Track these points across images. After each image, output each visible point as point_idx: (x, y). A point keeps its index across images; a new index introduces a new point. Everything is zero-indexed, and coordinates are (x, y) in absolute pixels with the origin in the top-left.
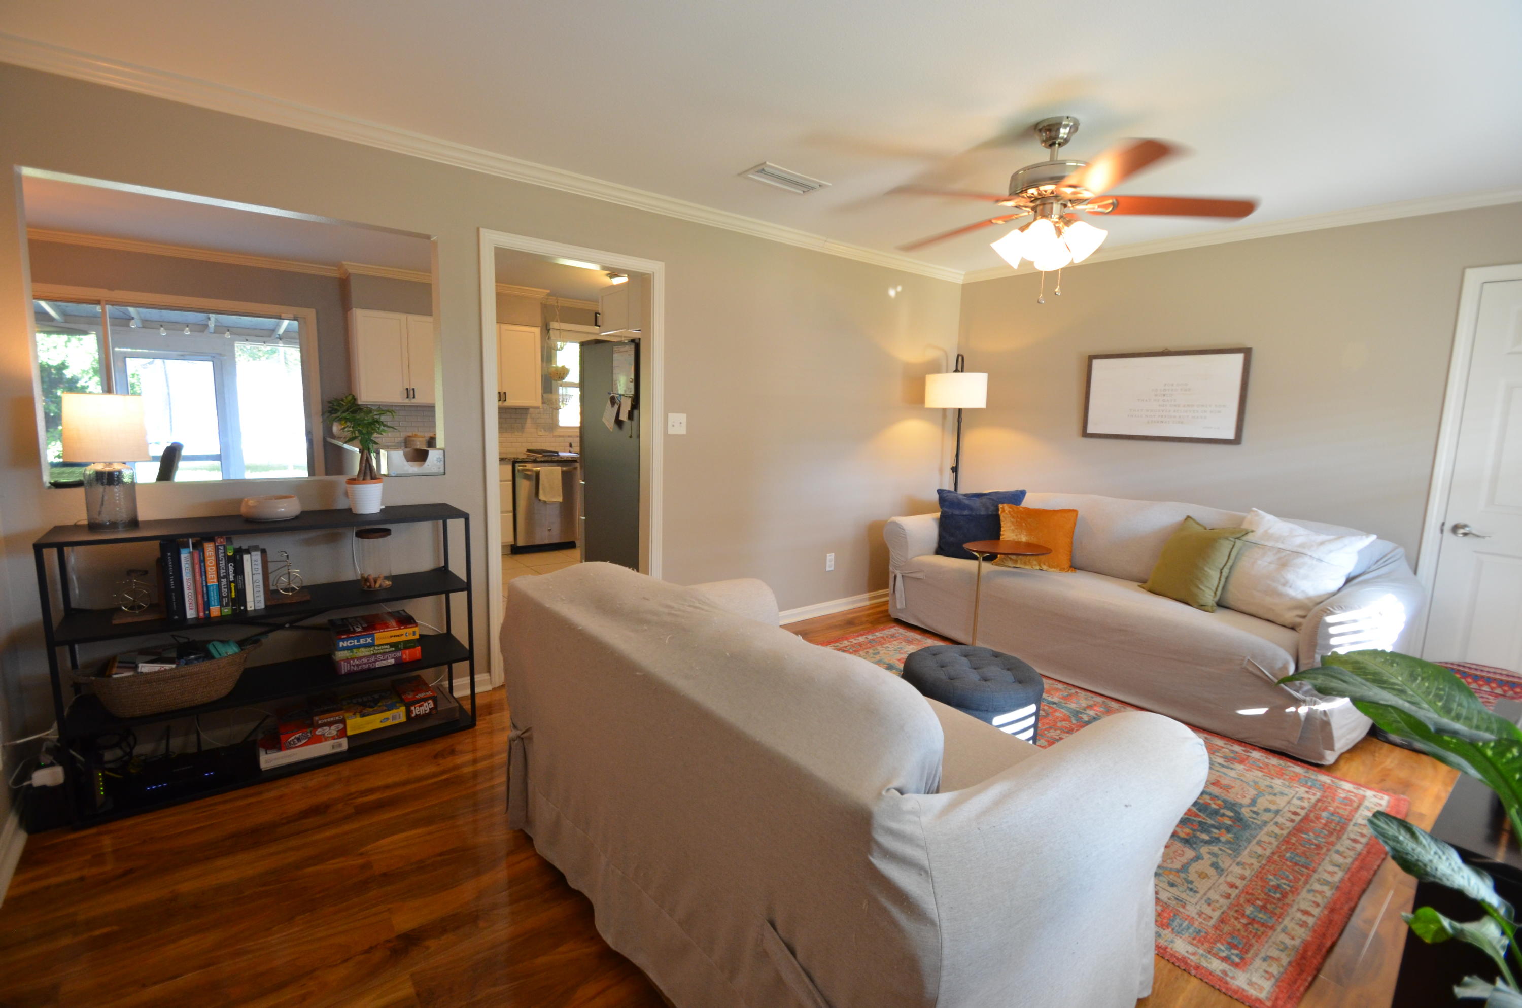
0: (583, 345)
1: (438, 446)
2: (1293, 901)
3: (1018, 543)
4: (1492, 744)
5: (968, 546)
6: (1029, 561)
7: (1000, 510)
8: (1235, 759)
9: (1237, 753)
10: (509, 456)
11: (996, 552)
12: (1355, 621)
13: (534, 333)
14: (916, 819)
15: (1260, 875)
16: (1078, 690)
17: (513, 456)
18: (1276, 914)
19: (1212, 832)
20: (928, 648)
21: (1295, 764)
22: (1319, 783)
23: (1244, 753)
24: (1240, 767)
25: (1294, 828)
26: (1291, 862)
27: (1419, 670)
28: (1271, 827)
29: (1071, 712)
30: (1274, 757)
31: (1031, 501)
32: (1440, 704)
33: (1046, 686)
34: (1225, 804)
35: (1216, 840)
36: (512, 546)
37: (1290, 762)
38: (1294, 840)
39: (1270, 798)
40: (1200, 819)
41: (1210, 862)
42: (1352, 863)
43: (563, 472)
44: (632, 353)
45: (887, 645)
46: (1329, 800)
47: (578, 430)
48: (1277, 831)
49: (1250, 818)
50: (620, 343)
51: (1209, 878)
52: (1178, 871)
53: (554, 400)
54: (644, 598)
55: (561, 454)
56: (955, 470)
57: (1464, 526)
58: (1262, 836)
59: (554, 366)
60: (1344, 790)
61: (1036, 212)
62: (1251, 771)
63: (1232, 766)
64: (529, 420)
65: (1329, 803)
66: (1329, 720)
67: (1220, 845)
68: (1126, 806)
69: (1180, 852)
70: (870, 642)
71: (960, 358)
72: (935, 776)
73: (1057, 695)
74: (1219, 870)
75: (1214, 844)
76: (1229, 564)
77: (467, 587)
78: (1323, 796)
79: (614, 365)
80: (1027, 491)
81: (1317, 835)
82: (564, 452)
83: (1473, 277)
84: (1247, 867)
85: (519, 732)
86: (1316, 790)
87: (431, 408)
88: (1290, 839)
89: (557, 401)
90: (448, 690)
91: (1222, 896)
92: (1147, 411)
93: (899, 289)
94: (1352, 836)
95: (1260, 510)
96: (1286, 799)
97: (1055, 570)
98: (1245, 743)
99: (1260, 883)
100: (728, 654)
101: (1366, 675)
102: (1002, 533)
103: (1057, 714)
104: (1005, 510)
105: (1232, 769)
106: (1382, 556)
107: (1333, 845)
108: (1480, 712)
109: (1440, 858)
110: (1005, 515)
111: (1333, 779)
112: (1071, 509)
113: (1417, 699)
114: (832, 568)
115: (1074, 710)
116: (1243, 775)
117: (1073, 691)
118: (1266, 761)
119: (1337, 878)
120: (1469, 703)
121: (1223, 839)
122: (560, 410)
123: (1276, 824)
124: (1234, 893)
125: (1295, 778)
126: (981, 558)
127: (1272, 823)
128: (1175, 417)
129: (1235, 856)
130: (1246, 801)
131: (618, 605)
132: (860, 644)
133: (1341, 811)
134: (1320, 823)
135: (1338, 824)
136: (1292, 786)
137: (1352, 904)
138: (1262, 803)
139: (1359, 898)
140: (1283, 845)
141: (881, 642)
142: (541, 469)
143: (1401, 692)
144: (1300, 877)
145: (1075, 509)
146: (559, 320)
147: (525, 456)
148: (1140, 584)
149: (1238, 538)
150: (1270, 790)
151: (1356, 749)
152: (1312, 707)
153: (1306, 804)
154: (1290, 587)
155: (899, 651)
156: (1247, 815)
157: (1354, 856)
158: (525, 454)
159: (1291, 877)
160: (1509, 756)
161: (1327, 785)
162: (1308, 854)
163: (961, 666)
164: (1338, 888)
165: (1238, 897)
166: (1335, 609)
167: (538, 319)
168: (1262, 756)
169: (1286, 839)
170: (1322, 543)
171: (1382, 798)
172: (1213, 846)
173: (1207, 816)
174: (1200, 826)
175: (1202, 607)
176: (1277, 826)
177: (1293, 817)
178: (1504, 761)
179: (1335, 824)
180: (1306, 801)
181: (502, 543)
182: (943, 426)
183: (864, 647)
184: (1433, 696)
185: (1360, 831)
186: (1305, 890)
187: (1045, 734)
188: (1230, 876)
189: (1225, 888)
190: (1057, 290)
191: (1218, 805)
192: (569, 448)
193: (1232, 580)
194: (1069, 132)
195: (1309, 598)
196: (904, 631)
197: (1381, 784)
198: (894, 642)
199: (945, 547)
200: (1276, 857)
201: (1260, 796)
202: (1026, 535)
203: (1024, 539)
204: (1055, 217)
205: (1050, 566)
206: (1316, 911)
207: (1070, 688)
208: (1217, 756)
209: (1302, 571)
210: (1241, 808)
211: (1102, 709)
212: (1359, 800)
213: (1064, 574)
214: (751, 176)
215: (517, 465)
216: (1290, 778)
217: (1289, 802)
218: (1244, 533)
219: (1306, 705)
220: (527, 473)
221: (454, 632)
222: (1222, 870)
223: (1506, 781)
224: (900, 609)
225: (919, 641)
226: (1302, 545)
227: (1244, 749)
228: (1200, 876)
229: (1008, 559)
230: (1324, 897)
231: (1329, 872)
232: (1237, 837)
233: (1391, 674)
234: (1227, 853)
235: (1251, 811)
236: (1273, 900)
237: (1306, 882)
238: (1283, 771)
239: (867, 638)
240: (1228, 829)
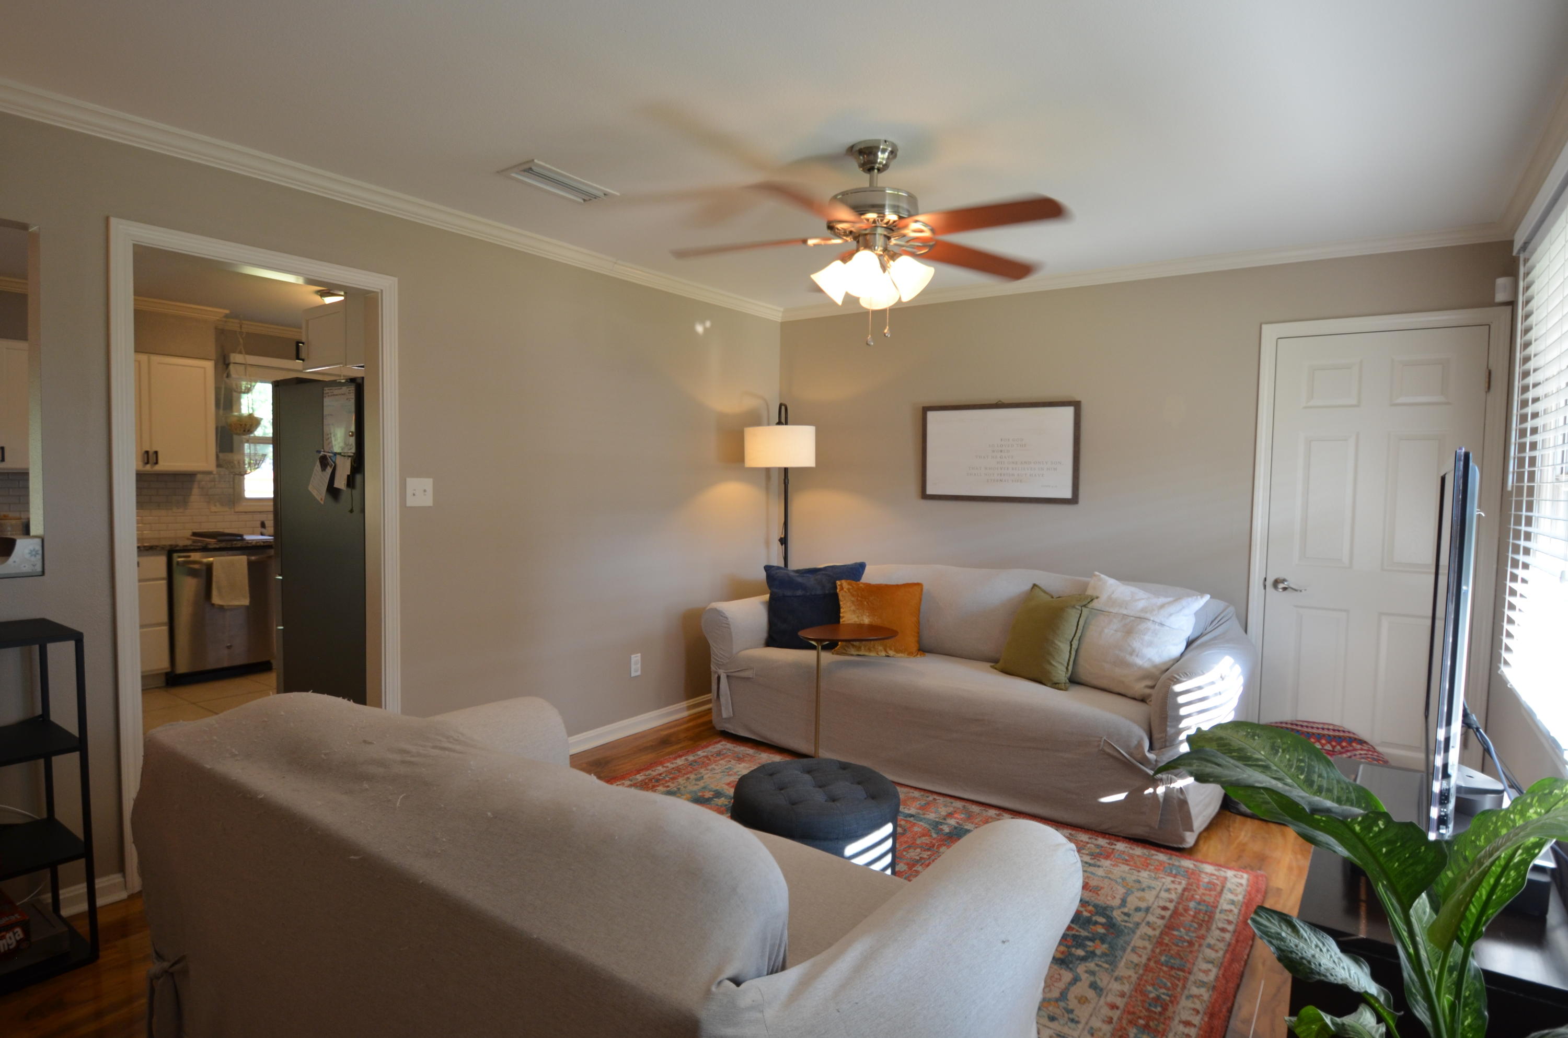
0: (277, 385)
1: (33, 532)
2: (1174, 1012)
3: (860, 626)
4: (1360, 819)
5: (803, 634)
6: (874, 647)
7: (838, 587)
8: (1101, 854)
9: (1102, 847)
10: (163, 543)
11: (835, 638)
12: (1200, 688)
13: (204, 368)
14: (759, 1015)
15: (1139, 989)
16: (936, 797)
17: (168, 543)
18: (1159, 1032)
19: (1087, 945)
20: (763, 766)
21: (1158, 851)
22: (1183, 869)
23: (1109, 846)
24: (1106, 863)
25: (1166, 926)
26: (1167, 966)
27: (1279, 741)
28: (1144, 929)
29: (930, 824)
30: (1138, 846)
31: (871, 576)
32: (1302, 777)
33: (902, 796)
34: (1097, 909)
35: (1092, 954)
36: (167, 674)
37: (1153, 850)
38: (1166, 940)
39: (1139, 894)
40: (1073, 932)
41: (1088, 983)
42: (1224, 957)
43: (250, 564)
44: (352, 396)
45: (713, 766)
46: (1194, 886)
47: (272, 503)
48: (1150, 932)
49: (1122, 921)
50: (334, 384)
51: (1090, 1002)
52: (1057, 1000)
53: (236, 463)
54: (365, 742)
55: (248, 537)
56: (784, 541)
57: (1283, 581)
58: (1136, 941)
59: (236, 414)
60: (1206, 873)
61: (858, 242)
62: (1117, 866)
63: (1098, 863)
64: (196, 491)
65: (1195, 890)
66: (1186, 798)
67: (1097, 960)
68: (1004, 942)
69: (1057, 976)
70: (690, 765)
71: (783, 408)
72: (780, 945)
73: (914, 806)
74: (1098, 991)
75: (1090, 960)
76: (1078, 635)
77: (80, 744)
78: (1188, 884)
79: (325, 413)
80: (867, 564)
81: (1188, 930)
82: (253, 534)
83: (1270, 332)
84: (1125, 981)
85: (166, 965)
86: (1181, 877)
87: (23, 476)
88: (1163, 939)
89: (241, 463)
90: (51, 908)
91: (1104, 1021)
92: (986, 468)
93: (708, 324)
94: (1220, 925)
95: (1103, 574)
96: (1154, 893)
97: (903, 655)
98: (1109, 834)
99: (1140, 998)
100: (489, 814)
101: (1231, 753)
102: (841, 615)
103: (916, 829)
104: (844, 586)
105: (1099, 866)
106: (1216, 615)
107: (1203, 939)
108: (1338, 782)
109: (1321, 950)
110: (844, 594)
111: (1195, 863)
112: (916, 582)
113: (1281, 774)
114: (639, 673)
115: (934, 821)
116: (1111, 871)
117: (931, 798)
118: (1131, 851)
119: (1212, 977)
120: (1328, 773)
121: (1098, 952)
122: (246, 476)
123: (1148, 924)
124: (1116, 1014)
125: (1160, 867)
126: (820, 647)
127: (1144, 924)
128: (1013, 475)
129: (1112, 970)
130: (1117, 902)
131: (323, 756)
132: (678, 769)
133: (1207, 898)
134: (1190, 915)
135: (1205, 913)
136: (1159, 877)
137: (1229, 1004)
138: (1133, 901)
139: (1235, 997)
140: (1157, 947)
141: (705, 763)
142: (218, 561)
143: (1265, 768)
144: (1177, 982)
145: (919, 582)
146: (244, 352)
147: (189, 543)
148: (992, 664)
149: (1085, 606)
150: (1137, 885)
151: (1213, 825)
152: (1169, 785)
153: (1173, 896)
154: (1137, 656)
155: (728, 772)
156: (1119, 919)
157: (1224, 948)
158: (188, 539)
159: (1169, 984)
160: (1376, 829)
161: (1190, 871)
162: (1182, 954)
163: (805, 785)
164: (1214, 988)
165: (1120, 1019)
166: (1181, 677)
167: (211, 347)
168: (1126, 847)
169: (1159, 940)
170: (1162, 606)
171: (1242, 877)
172: (1089, 962)
173: (1080, 927)
174: (1074, 940)
175: (1055, 685)
176: (1149, 926)
177: (1163, 913)
178: (1371, 835)
179: (1203, 914)
180: (1173, 892)
181: (142, 672)
182: (767, 489)
183: (683, 772)
184: (1295, 769)
185: (1226, 918)
186: (1184, 997)
187: (904, 856)
188: (1110, 995)
189: (1106, 1011)
190: (886, 331)
191: (1090, 912)
192: (260, 530)
193: (1082, 653)
194: (888, 158)
195: (1155, 666)
196: (733, 745)
197: (1240, 862)
198: (721, 762)
199: (775, 639)
200: (1152, 964)
201: (1130, 894)
202: (869, 616)
203: (866, 620)
204: (879, 250)
205: (897, 651)
206: (1196, 1020)
207: (927, 795)
208: (1082, 853)
209: (1147, 638)
210: (1112, 911)
211: (963, 816)
212: (1221, 883)
213: (912, 659)
214: (513, 175)
215: (175, 555)
216: (1155, 868)
217: (1157, 897)
218: (1089, 600)
219: (1163, 784)
220: (192, 566)
221: (59, 815)
222: (1101, 990)
223: (1374, 856)
224: (725, 719)
225: (752, 757)
226: (1144, 610)
227: (1108, 841)
228: (1079, 1002)
229: (851, 647)
230: (1202, 1002)
231: (1204, 972)
232: (1112, 947)
233: (1254, 749)
234: (1104, 968)
235: (1122, 913)
236: (1154, 1015)
237: (1184, 987)
238: (1148, 861)
239: (687, 760)
240: (1103, 939)
